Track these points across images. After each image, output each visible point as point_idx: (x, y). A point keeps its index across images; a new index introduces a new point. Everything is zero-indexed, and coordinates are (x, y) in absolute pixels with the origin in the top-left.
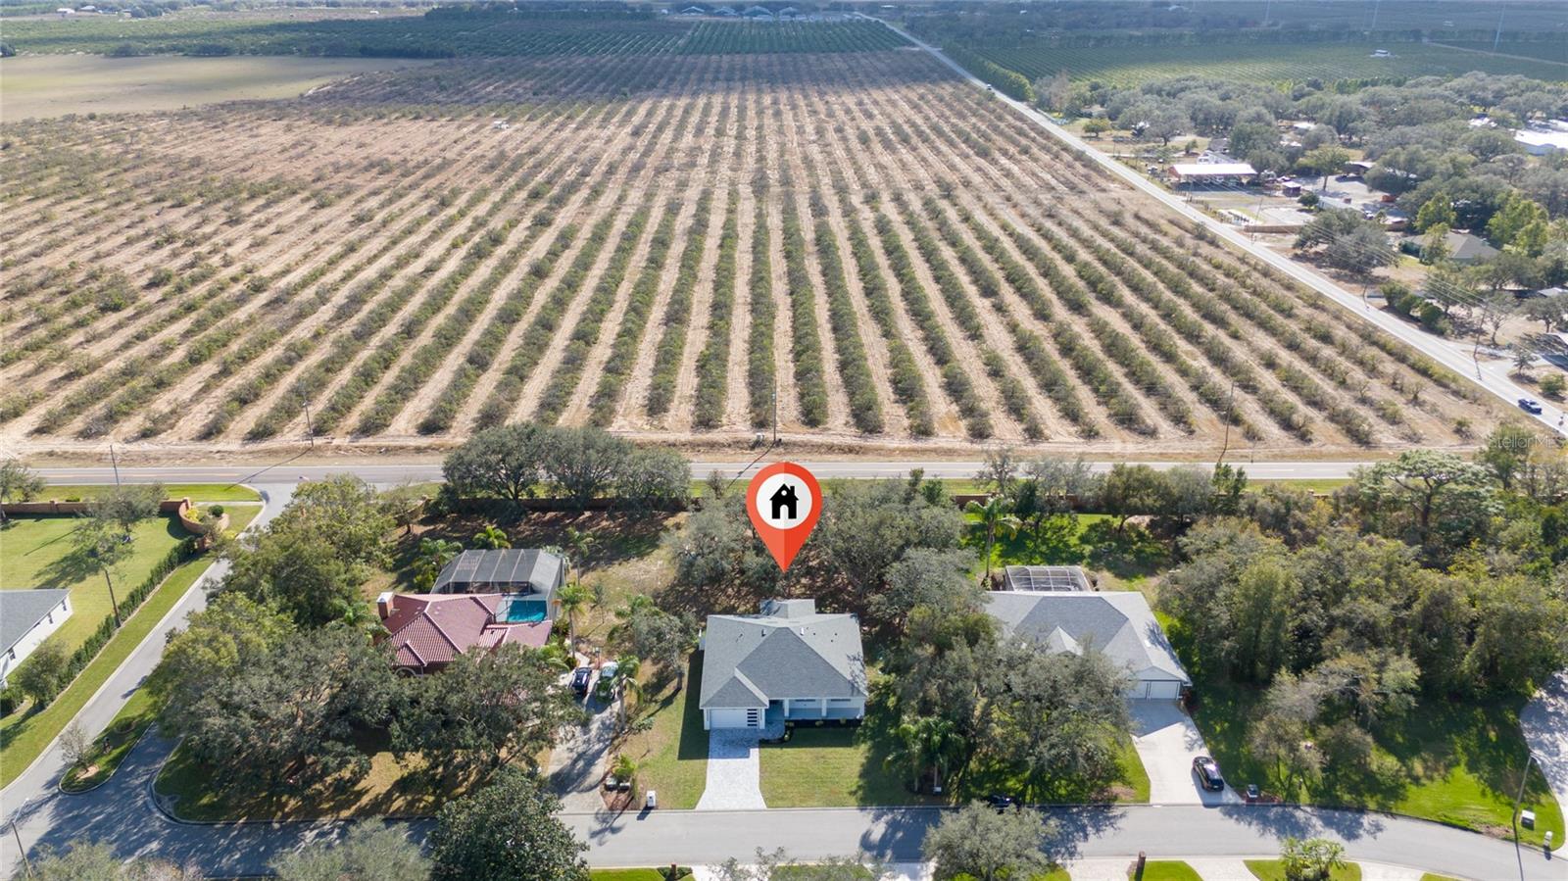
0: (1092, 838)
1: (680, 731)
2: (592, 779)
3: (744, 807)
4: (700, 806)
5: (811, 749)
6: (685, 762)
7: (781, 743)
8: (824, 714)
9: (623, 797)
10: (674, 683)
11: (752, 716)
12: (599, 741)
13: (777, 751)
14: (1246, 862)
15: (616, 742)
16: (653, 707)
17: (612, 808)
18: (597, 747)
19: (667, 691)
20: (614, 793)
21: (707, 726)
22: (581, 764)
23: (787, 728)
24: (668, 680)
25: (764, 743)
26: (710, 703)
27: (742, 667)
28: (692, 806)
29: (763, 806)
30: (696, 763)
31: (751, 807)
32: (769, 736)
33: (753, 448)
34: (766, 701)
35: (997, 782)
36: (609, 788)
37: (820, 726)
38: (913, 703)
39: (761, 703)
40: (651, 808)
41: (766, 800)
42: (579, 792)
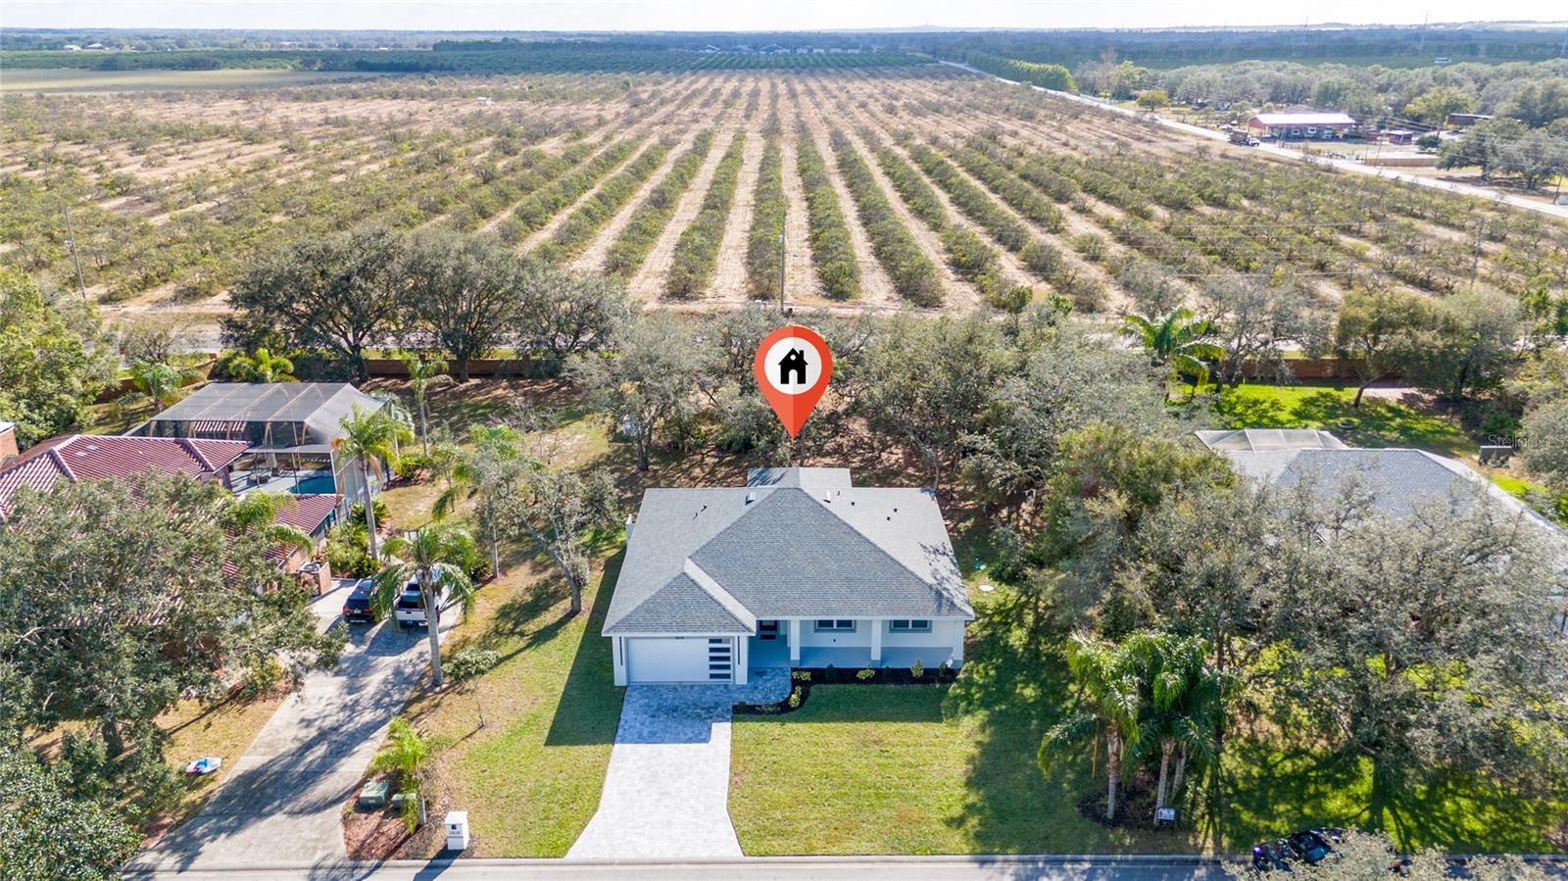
1: (560, 689)
2: (328, 786)
3: (685, 855)
4: (577, 851)
5: (850, 726)
7: (783, 711)
8: (876, 655)
9: (393, 826)
10: (566, 604)
11: (720, 657)
12: (377, 705)
13: (773, 728)
15: (415, 709)
16: (514, 643)
17: (356, 856)
18: (368, 717)
19: (548, 618)
20: (375, 818)
21: (620, 678)
22: (320, 750)
23: (795, 682)
24: (556, 597)
25: (743, 711)
26: (627, 623)
27: (701, 556)
28: (559, 851)
29: (734, 851)
30: (586, 753)
31: (704, 855)
32: (757, 698)
34: (751, 622)
35: (1302, 800)
36: (365, 807)
37: (868, 681)
38: (1091, 612)
39: (741, 626)
40: (456, 853)
41: (741, 836)
42: (292, 814)
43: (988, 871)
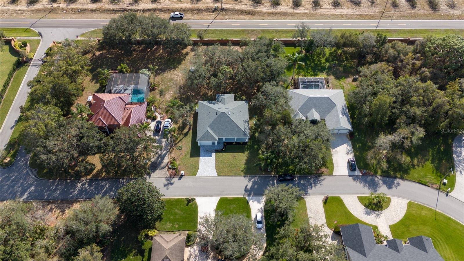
0: (313, 188)
1: (190, 146)
2: (163, 165)
3: (210, 176)
4: (198, 175)
5: (231, 154)
6: (191, 158)
7: (222, 151)
8: (236, 140)
9: (174, 171)
10: (188, 127)
11: (213, 143)
12: (165, 150)
13: (221, 154)
14: (358, 197)
15: (170, 151)
16: (182, 136)
17: (171, 176)
18: (164, 152)
19: (186, 130)
20: (171, 170)
21: (199, 145)
22: (160, 159)
23: (224, 145)
24: (186, 125)
25: (217, 151)
26: (200, 140)
27: (210, 126)
28: (195, 175)
29: (216, 175)
30: (196, 159)
31: (213, 176)
32: (218, 148)
33: (213, 12)
34: (217, 138)
35: (287, 167)
36: (170, 168)
37: (235, 144)
38: (263, 145)
39: (216, 140)
40: (183, 176)
41: (217, 173)
42: (160, 169)
43: (245, 178)
